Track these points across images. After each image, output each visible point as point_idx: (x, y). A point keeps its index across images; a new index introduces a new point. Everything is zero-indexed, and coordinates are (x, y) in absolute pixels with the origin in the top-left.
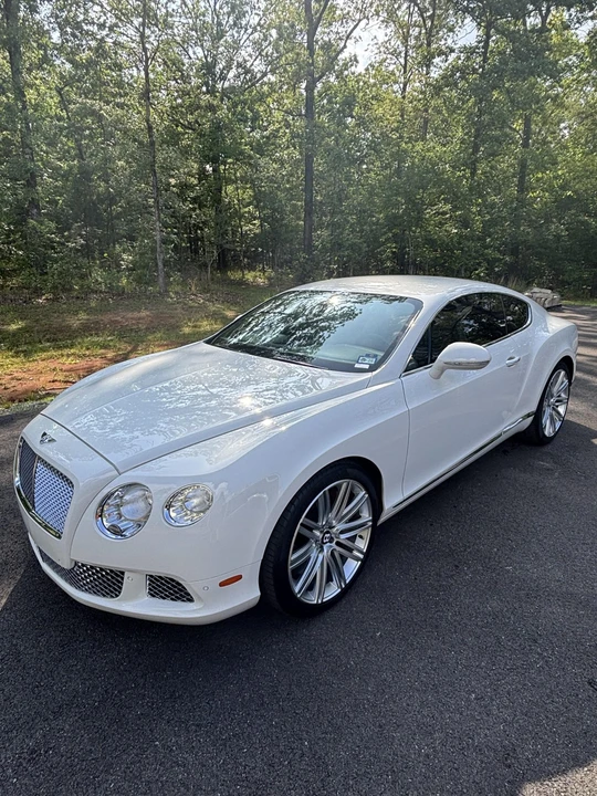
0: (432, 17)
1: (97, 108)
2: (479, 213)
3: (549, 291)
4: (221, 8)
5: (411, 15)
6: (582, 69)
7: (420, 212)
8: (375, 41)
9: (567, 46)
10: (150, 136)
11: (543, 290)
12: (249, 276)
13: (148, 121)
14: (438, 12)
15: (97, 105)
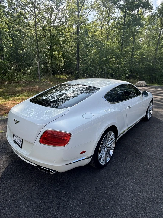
0: (109, 9)
1: (21, 29)
2: (123, 61)
3: (144, 82)
4: (53, 4)
5: (103, 9)
6: (146, 25)
7: (108, 60)
8: (94, 15)
9: (143, 19)
10: (37, 38)
11: (143, 81)
12: (61, 77)
13: (36, 33)
14: (110, 8)
15: (21, 28)
